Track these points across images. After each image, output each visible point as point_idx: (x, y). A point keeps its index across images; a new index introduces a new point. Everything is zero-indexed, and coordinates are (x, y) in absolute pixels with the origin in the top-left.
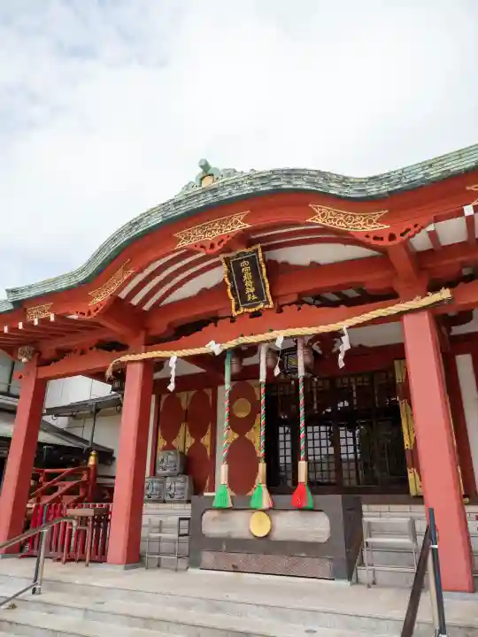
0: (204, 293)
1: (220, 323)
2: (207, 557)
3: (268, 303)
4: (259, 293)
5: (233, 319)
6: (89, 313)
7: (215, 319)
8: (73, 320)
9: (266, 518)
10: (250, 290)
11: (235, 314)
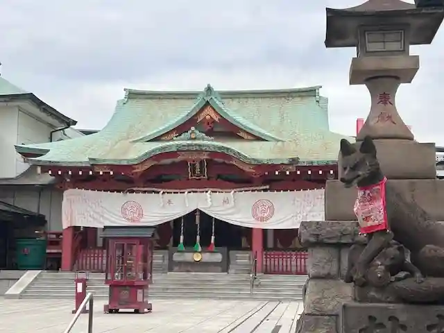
2: (176, 268)
3: (204, 176)
4: (202, 174)
9: (199, 254)
10: (198, 170)
11: (190, 178)
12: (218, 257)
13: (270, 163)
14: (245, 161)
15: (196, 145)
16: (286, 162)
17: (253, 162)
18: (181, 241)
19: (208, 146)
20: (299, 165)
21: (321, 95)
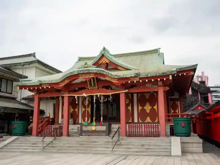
2: (84, 134)
3: (96, 87)
4: (95, 85)
6: (59, 88)
7: (85, 88)
9: (95, 127)
10: (93, 84)
11: (89, 88)
12: (104, 128)
13: (125, 77)
14: (112, 76)
15: (86, 70)
16: (133, 76)
17: (116, 77)
18: (86, 120)
19: (93, 70)
20: (141, 77)
21: (160, 52)
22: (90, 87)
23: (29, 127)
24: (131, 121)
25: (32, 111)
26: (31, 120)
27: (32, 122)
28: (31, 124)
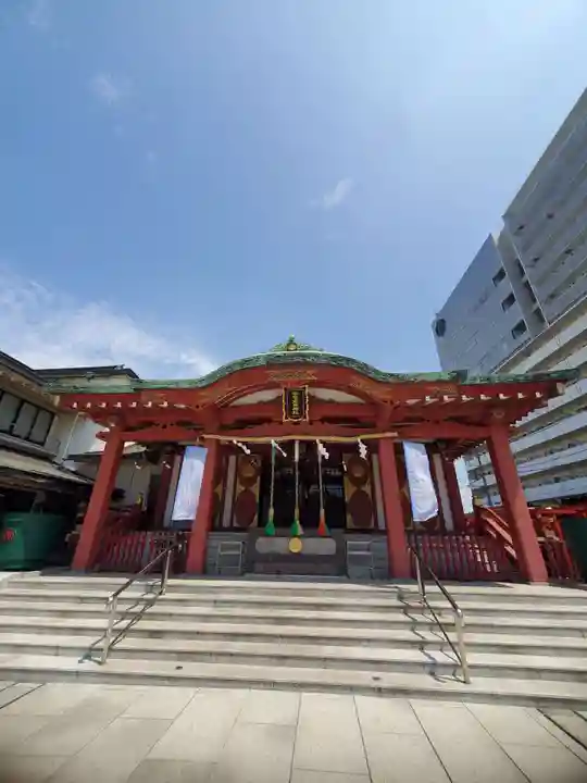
0: (261, 404)
1: (272, 424)
2: (259, 566)
3: (305, 417)
4: (301, 412)
5: (281, 423)
6: (198, 407)
7: (269, 421)
8: (180, 409)
9: (299, 540)
10: (296, 409)
11: (284, 420)
15: (297, 355)
17: (391, 380)
18: (271, 518)
22: (286, 418)
23: (68, 535)
24: (372, 526)
25: (88, 489)
26: (80, 515)
27: (81, 521)
28: (78, 526)
